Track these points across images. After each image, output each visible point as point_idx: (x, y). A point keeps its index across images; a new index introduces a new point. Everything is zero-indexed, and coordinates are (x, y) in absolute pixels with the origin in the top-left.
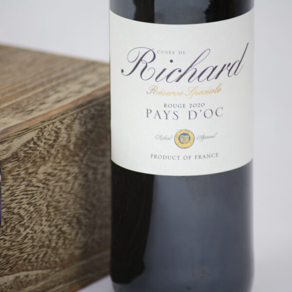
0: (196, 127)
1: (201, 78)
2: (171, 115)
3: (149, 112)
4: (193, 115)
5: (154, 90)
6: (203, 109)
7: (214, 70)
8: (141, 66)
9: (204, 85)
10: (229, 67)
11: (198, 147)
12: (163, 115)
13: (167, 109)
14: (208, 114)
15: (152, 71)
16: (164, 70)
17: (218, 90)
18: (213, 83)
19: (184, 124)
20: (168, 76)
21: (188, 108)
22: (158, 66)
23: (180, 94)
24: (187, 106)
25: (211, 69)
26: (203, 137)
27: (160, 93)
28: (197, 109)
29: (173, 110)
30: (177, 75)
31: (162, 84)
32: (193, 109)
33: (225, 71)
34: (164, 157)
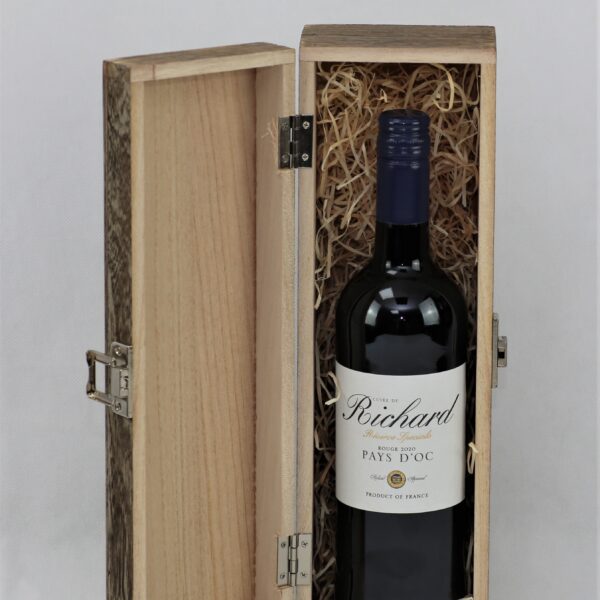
0: (408, 469)
1: (413, 425)
2: (384, 457)
3: (365, 453)
4: (404, 458)
5: (369, 433)
6: (414, 453)
7: (424, 417)
8: (359, 411)
9: (415, 431)
10: (438, 415)
11: (408, 488)
12: (377, 457)
13: (381, 452)
14: (419, 457)
15: (368, 416)
16: (379, 416)
17: (428, 436)
18: (423, 430)
19: (396, 466)
20: (382, 422)
21: (399, 452)
22: (373, 412)
23: (393, 438)
24: (399, 449)
25: (421, 417)
26: (414, 479)
27: (375, 436)
28: (409, 453)
29: (386, 452)
30: (390, 420)
31: (377, 428)
32: (404, 452)
33: (435, 419)
34: (379, 495)
